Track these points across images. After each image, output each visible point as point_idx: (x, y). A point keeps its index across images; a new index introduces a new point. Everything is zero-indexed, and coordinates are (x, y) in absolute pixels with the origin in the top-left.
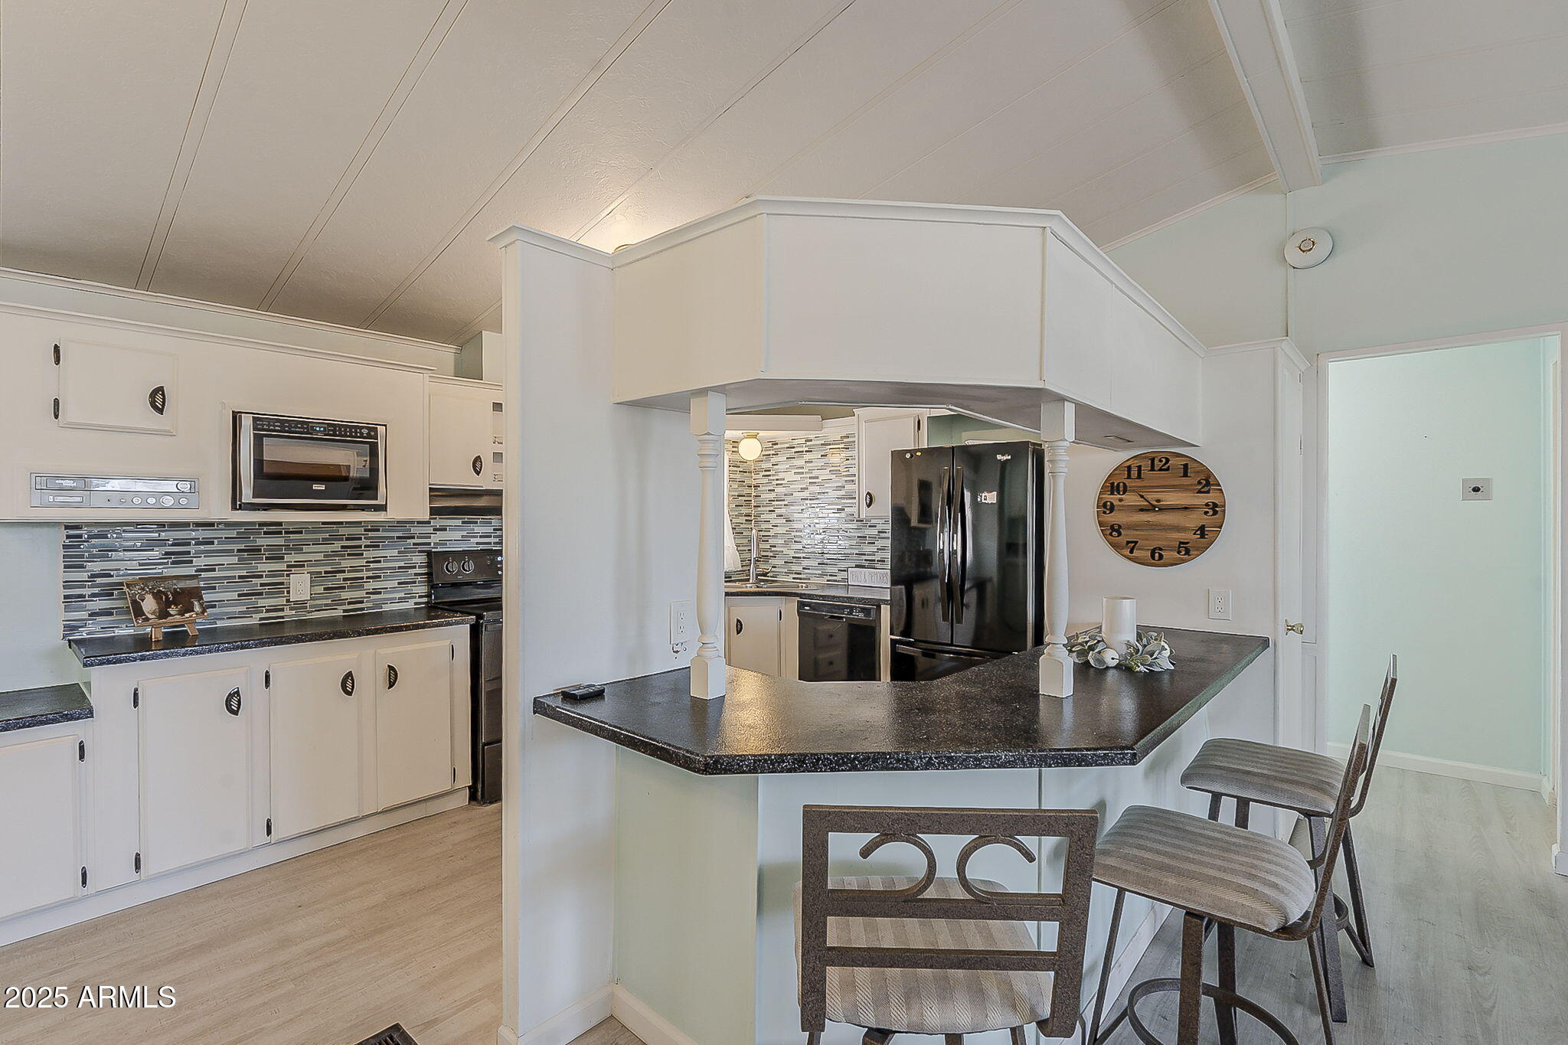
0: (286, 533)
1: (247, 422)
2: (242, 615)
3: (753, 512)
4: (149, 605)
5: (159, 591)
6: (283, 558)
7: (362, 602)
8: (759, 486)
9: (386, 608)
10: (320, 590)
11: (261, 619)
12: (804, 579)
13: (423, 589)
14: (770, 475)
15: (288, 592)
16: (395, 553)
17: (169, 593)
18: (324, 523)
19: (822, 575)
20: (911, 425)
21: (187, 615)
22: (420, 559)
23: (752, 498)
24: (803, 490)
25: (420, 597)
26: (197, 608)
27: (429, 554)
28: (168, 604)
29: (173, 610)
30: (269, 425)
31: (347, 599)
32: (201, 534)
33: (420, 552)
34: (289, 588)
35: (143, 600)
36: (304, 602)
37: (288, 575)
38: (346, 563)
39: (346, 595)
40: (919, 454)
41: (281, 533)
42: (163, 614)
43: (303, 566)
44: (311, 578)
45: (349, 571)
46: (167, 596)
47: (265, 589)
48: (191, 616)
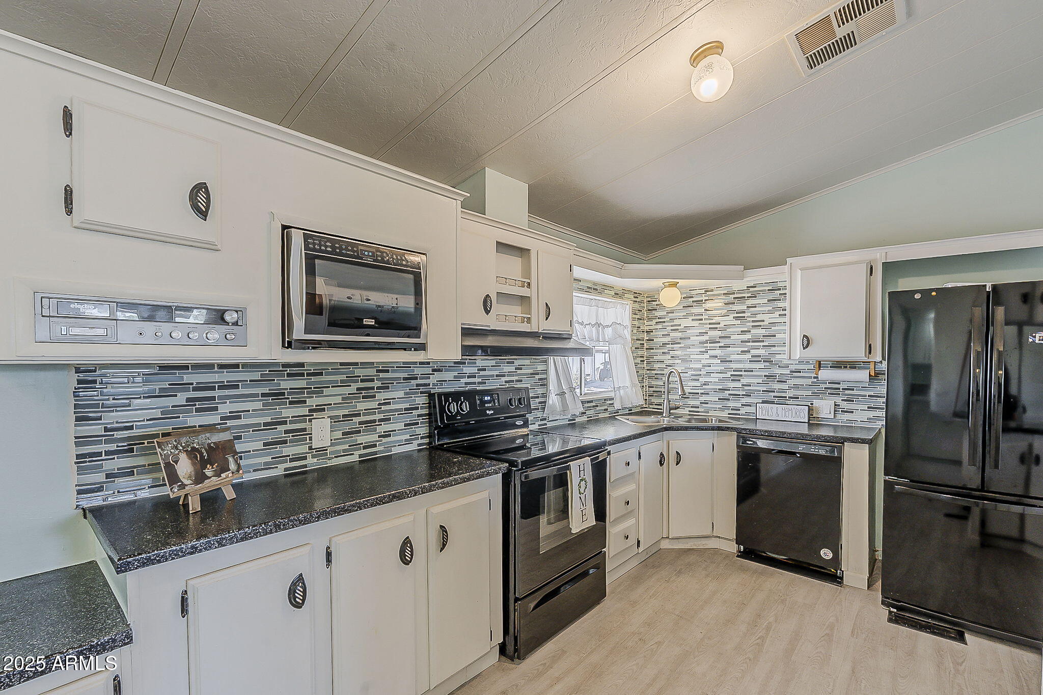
0: (308, 375)
1: (297, 239)
2: (267, 466)
3: (645, 354)
4: (184, 467)
5: (193, 448)
6: (305, 402)
7: (375, 446)
8: (652, 332)
9: (396, 450)
10: (339, 434)
11: (286, 469)
12: (701, 412)
13: (423, 430)
14: (664, 322)
15: (311, 439)
16: (401, 394)
17: (203, 450)
18: (342, 364)
19: (722, 410)
20: (864, 270)
21: (223, 475)
22: (422, 400)
23: (644, 342)
24: (701, 334)
25: (422, 438)
26: (233, 466)
27: (431, 396)
28: (204, 463)
29: (208, 472)
30: (320, 245)
31: (362, 444)
32: (226, 377)
33: (421, 393)
34: (311, 434)
35: (176, 462)
36: (324, 449)
37: (310, 421)
38: (362, 406)
39: (362, 439)
40: (934, 294)
41: (303, 375)
42: (200, 478)
43: (324, 410)
44: (331, 422)
45: (364, 414)
46: (201, 454)
47: (289, 437)
48: (227, 477)
